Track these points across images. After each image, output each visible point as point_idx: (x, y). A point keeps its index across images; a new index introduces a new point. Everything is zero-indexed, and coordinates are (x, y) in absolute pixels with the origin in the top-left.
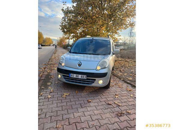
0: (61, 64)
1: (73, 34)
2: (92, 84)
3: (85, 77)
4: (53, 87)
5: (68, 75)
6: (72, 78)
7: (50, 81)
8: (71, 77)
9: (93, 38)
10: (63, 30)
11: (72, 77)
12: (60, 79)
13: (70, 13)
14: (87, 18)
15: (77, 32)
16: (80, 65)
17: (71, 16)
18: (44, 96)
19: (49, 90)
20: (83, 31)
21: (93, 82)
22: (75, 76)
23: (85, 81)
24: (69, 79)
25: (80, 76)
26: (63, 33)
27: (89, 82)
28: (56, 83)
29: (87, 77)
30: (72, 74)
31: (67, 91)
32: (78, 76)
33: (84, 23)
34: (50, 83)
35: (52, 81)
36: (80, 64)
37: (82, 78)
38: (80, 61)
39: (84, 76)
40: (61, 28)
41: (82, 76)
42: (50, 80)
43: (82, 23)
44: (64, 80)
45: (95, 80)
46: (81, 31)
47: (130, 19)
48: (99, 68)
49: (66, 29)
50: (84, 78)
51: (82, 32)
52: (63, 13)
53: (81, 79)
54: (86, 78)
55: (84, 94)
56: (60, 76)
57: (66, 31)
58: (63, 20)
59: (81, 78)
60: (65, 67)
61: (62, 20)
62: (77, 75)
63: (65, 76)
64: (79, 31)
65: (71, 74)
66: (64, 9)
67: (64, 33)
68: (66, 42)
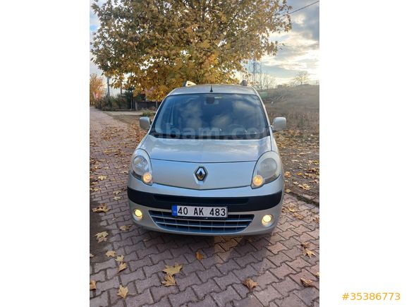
0: (140, 177)
1: (129, 74)
2: (243, 228)
3: (222, 212)
4: (120, 247)
5: (170, 211)
6: (182, 217)
7: (102, 224)
8: (179, 214)
9: (211, 91)
10: (102, 65)
11: (183, 215)
12: (143, 224)
13: (116, 16)
14: (165, 31)
15: (141, 68)
16: (202, 177)
17: (120, 24)
18: (106, 294)
19: (112, 261)
20: (157, 65)
21: (247, 223)
22: (190, 211)
23: (223, 223)
24: (173, 221)
25: (207, 212)
26: (102, 71)
27: (235, 223)
28: (123, 228)
29: (229, 211)
30: (183, 207)
31: (170, 257)
32: (201, 211)
33: (160, 45)
34: (105, 234)
35: (108, 224)
36: (204, 173)
37: (215, 216)
38: (202, 165)
39: (220, 208)
40: (95, 57)
41: (215, 208)
42: (101, 221)
43: (154, 46)
44: (156, 226)
45: (252, 217)
46: (152, 65)
47: (266, 35)
48: (258, 181)
49: (109, 59)
50: (220, 216)
51: (154, 67)
52: (99, 15)
53: (209, 218)
54: (225, 216)
55: (221, 259)
56: (138, 213)
57: (109, 64)
58: (98, 37)
59: (211, 216)
60: (155, 185)
61: (95, 36)
62: (198, 208)
63: (159, 213)
64: (146, 65)
65: (178, 207)
66: (100, 6)
67: (105, 70)
68: (101, 93)
